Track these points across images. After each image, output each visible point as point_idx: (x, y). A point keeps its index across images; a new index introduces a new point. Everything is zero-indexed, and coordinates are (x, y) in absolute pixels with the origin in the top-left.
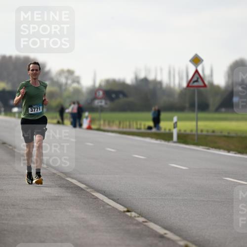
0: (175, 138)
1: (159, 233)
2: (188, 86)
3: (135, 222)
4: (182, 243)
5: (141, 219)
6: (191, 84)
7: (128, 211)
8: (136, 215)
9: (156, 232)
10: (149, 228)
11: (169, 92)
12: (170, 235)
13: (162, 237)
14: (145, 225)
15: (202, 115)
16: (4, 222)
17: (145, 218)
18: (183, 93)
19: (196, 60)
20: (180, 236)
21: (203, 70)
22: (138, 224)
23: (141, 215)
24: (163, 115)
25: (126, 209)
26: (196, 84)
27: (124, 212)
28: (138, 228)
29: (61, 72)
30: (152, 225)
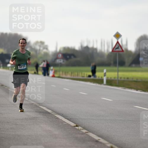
0: (105, 82)
1: (95, 139)
3: (81, 132)
4: (109, 145)
5: (84, 131)
6: (114, 50)
7: (77, 126)
8: (82, 128)
9: (93, 138)
10: (89, 136)
12: (102, 140)
13: (97, 141)
14: (87, 134)
15: (121, 68)
16: (2, 132)
17: (87, 130)
18: (110, 55)
20: (108, 141)
22: (83, 133)
23: (84, 128)
25: (75, 125)
26: (117, 50)
27: (74, 126)
28: (83, 136)
29: (37, 43)
30: (91, 135)
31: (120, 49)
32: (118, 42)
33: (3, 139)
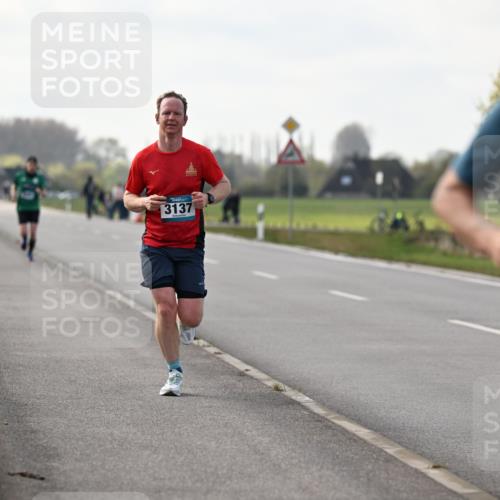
0: (260, 234)
1: (238, 370)
2: (280, 161)
3: (204, 353)
4: (271, 383)
5: (212, 350)
6: (284, 159)
8: (206, 343)
9: (234, 368)
10: (223, 361)
11: (252, 169)
12: (253, 372)
13: (242, 374)
14: (218, 358)
15: (299, 202)
16: (18, 353)
17: (218, 347)
18: (272, 171)
19: (291, 125)
20: (267, 373)
21: (300, 139)
22: (209, 356)
23: (212, 343)
24: (244, 203)
26: (290, 159)
28: (208, 361)
29: (100, 142)
30: (227, 358)
31: (296, 158)
32: (291, 142)
33: (21, 368)
